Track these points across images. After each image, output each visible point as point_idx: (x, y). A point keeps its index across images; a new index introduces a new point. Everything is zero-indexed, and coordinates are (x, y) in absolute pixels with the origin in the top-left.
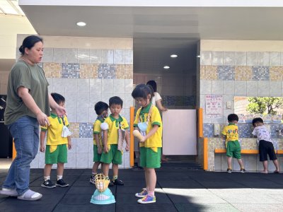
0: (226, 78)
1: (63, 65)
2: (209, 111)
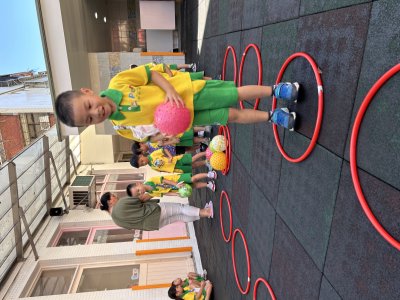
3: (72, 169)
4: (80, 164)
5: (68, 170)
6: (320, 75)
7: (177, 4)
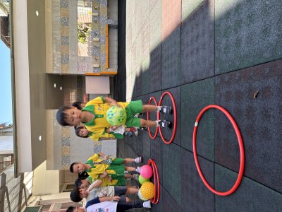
0: (68, 59)
1: (63, 146)
3: (23, 201)
4: (31, 195)
5: (20, 202)
7: (110, 78)
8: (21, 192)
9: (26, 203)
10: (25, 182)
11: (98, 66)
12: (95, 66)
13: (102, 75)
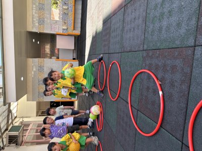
0: (43, 22)
1: (39, 85)
2: (57, 30)
3: (10, 121)
4: (16, 117)
5: (8, 122)
6: (160, 84)
7: (75, 38)
8: (8, 115)
9: (12, 122)
10: (11, 108)
11: (66, 28)
12: (64, 28)
13: (68, 35)
